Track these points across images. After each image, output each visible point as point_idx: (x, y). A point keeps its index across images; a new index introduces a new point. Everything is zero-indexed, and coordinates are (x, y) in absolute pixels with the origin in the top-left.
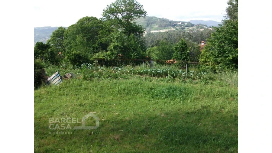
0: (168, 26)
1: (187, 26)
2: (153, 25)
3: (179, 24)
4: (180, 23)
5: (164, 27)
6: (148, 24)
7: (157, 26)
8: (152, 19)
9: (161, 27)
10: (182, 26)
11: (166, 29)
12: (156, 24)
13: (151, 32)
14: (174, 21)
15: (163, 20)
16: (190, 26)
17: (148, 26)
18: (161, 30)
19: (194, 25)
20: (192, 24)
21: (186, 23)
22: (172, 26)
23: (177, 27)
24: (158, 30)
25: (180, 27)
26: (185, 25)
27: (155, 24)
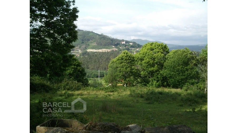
0: (109, 45)
1: (132, 47)
2: (89, 42)
3: (123, 43)
4: (124, 43)
5: (104, 45)
6: (82, 40)
7: (95, 44)
8: (88, 34)
9: (100, 45)
10: (127, 46)
11: (107, 48)
12: (94, 42)
13: (87, 50)
14: (116, 39)
15: (103, 37)
16: (136, 47)
17: (83, 43)
18: (100, 49)
19: (141, 46)
20: (138, 44)
21: (131, 42)
22: (114, 45)
23: (120, 46)
24: (95, 49)
25: (124, 48)
26: (130, 45)
27: (93, 41)
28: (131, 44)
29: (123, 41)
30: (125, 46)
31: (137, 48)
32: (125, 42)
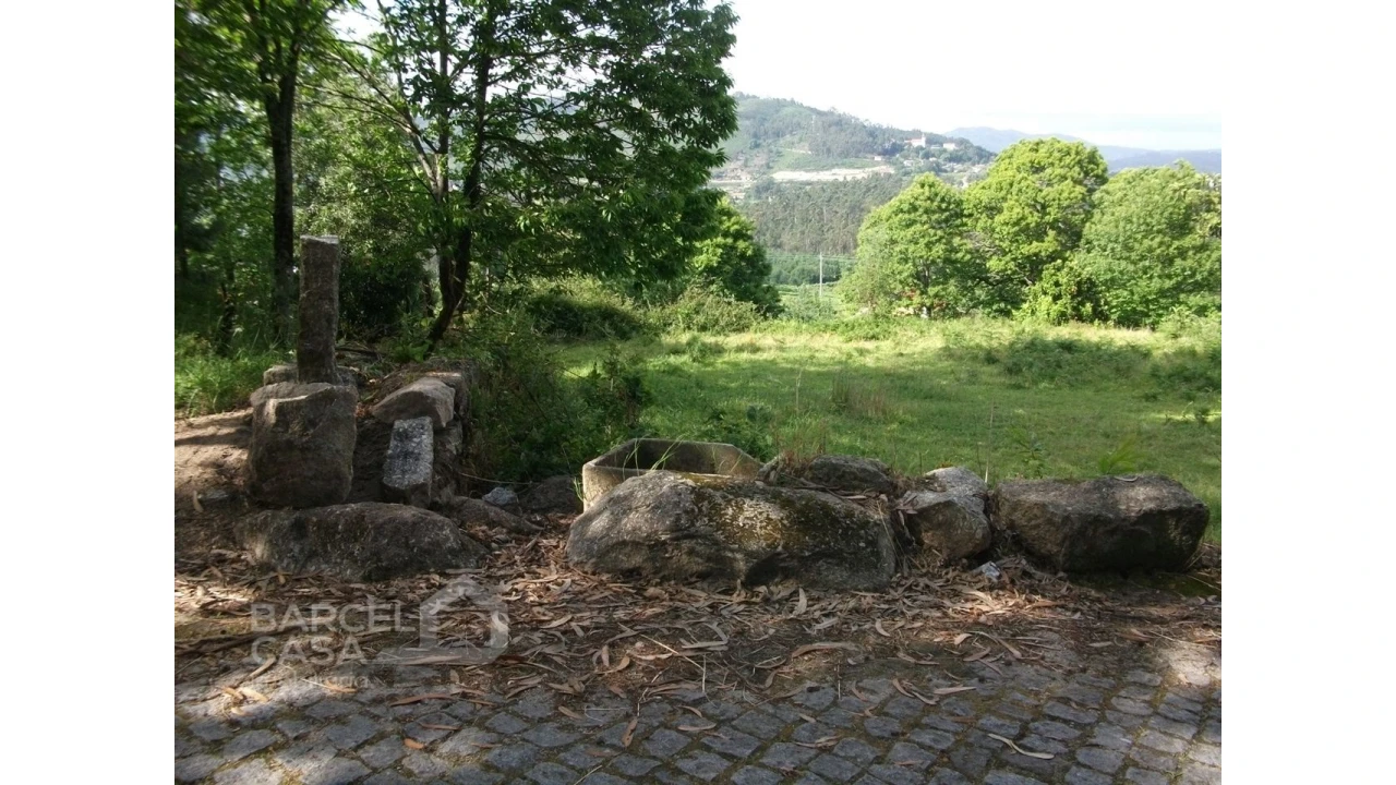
0: (860, 151)
1: (955, 158)
2: (782, 141)
3: (916, 143)
4: (922, 142)
5: (840, 155)
6: (755, 136)
7: (803, 150)
8: (777, 111)
9: (825, 155)
10: (933, 156)
11: (851, 166)
12: (801, 140)
13: (775, 176)
14: (888, 129)
15: (837, 123)
16: (970, 159)
17: (757, 146)
18: (823, 168)
19: (991, 154)
20: (979, 148)
21: (951, 140)
22: (879, 154)
23: (906, 158)
24: (807, 171)
25: (922, 162)
26: (945, 151)
27: (796, 139)
28: (950, 147)
29: (917, 134)
30: (927, 156)
31: (974, 165)
32: (924, 139)
